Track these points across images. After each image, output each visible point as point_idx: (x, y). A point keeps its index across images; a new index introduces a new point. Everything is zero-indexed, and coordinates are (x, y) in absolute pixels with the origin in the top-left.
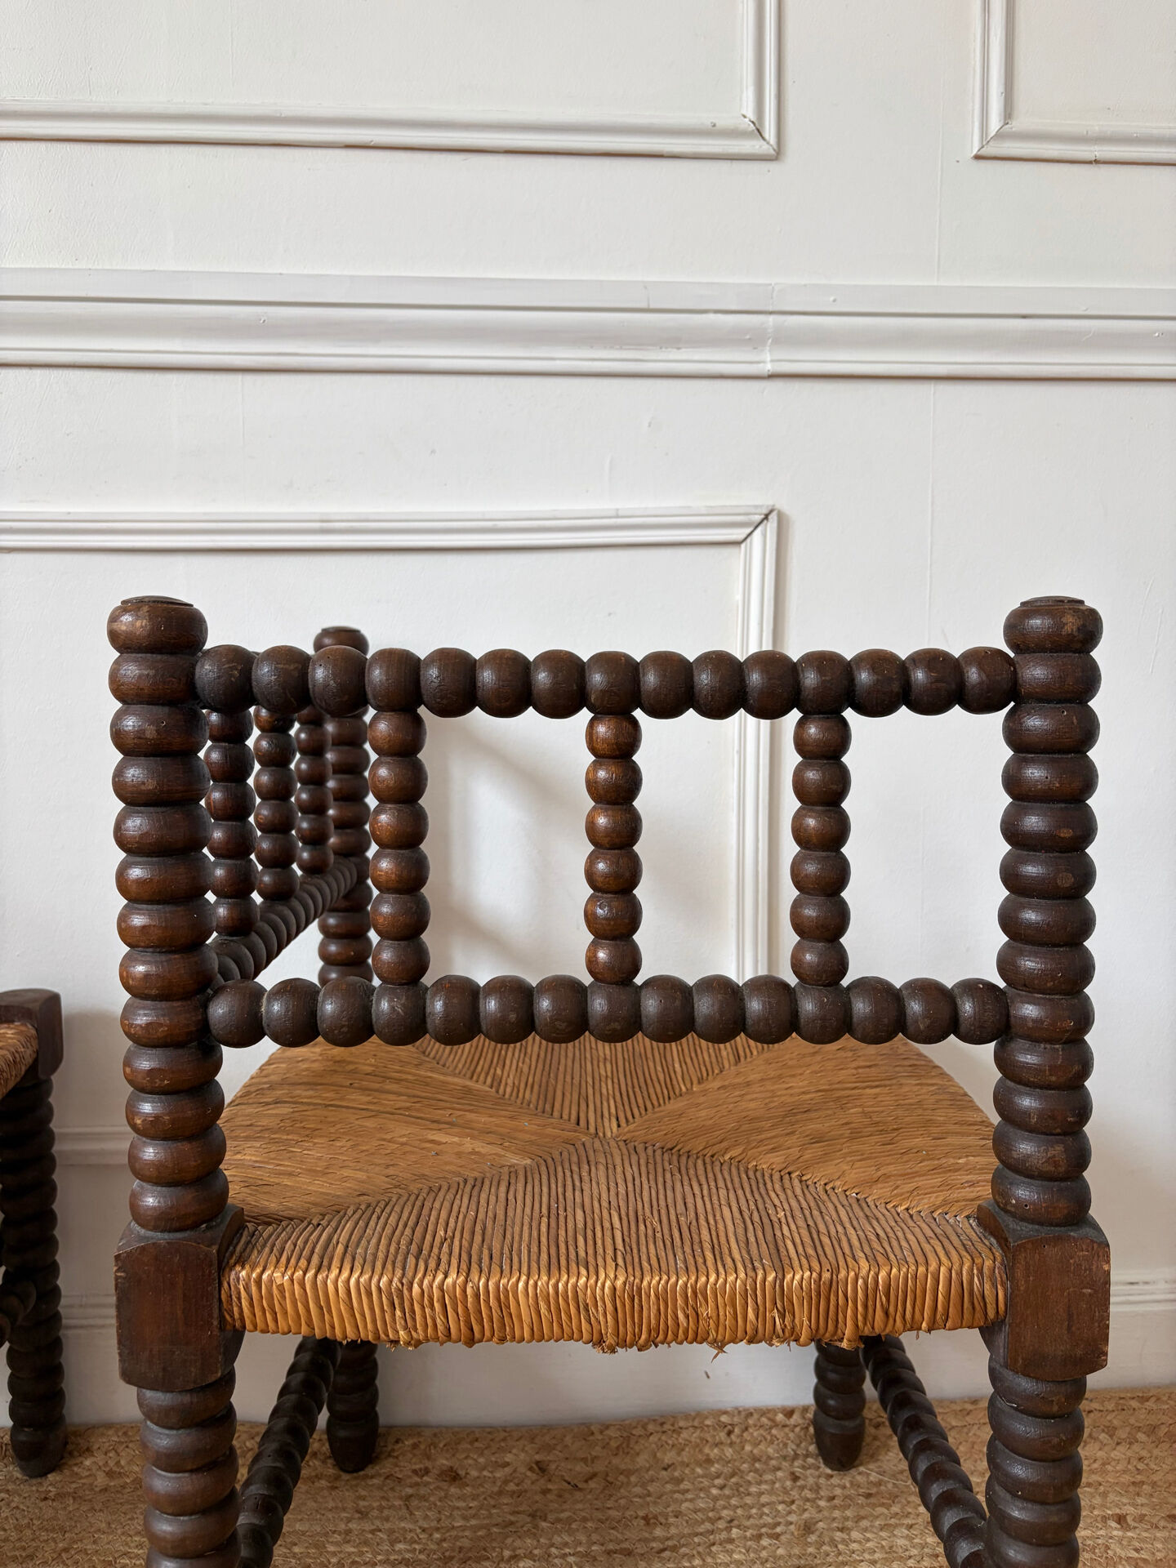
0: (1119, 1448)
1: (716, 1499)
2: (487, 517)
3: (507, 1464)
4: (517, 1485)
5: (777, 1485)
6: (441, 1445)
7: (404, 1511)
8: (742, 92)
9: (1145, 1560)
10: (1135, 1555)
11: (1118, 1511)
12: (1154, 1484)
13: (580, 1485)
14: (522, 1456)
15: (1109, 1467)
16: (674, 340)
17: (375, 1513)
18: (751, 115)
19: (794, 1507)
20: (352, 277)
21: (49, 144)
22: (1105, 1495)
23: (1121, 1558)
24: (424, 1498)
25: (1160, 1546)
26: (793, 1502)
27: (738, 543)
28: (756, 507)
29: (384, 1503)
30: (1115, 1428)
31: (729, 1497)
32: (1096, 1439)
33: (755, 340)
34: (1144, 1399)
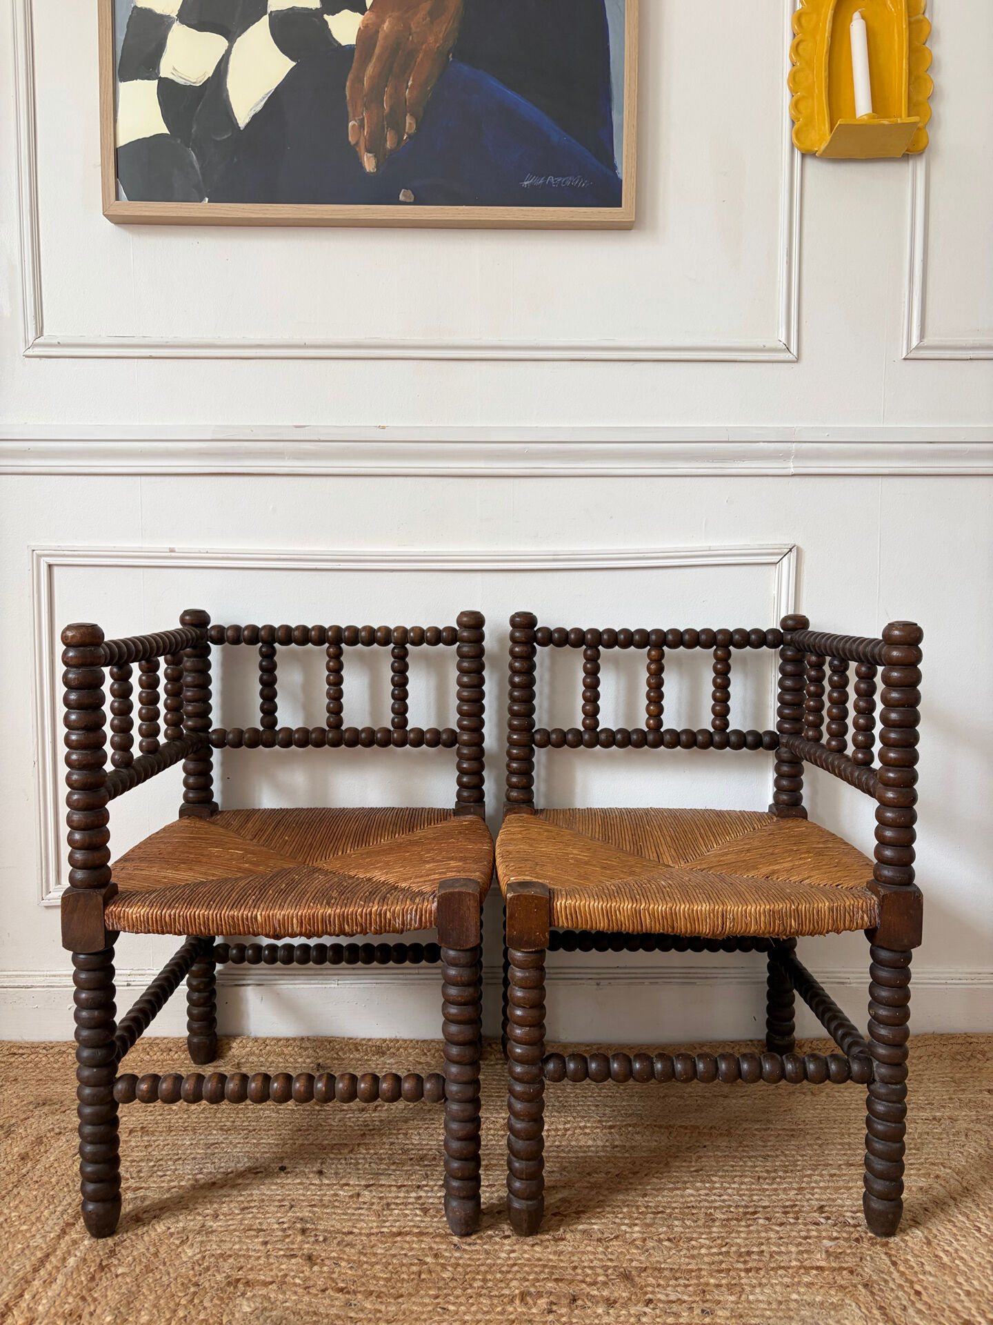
0: (988, 1061)
8: (778, 329)
15: (983, 1071)
16: (742, 457)
18: (784, 340)
20: (573, 428)
21: (418, 361)
22: (981, 1081)
27: (775, 564)
28: (785, 545)
30: (986, 1052)
32: (975, 1057)
33: (786, 456)
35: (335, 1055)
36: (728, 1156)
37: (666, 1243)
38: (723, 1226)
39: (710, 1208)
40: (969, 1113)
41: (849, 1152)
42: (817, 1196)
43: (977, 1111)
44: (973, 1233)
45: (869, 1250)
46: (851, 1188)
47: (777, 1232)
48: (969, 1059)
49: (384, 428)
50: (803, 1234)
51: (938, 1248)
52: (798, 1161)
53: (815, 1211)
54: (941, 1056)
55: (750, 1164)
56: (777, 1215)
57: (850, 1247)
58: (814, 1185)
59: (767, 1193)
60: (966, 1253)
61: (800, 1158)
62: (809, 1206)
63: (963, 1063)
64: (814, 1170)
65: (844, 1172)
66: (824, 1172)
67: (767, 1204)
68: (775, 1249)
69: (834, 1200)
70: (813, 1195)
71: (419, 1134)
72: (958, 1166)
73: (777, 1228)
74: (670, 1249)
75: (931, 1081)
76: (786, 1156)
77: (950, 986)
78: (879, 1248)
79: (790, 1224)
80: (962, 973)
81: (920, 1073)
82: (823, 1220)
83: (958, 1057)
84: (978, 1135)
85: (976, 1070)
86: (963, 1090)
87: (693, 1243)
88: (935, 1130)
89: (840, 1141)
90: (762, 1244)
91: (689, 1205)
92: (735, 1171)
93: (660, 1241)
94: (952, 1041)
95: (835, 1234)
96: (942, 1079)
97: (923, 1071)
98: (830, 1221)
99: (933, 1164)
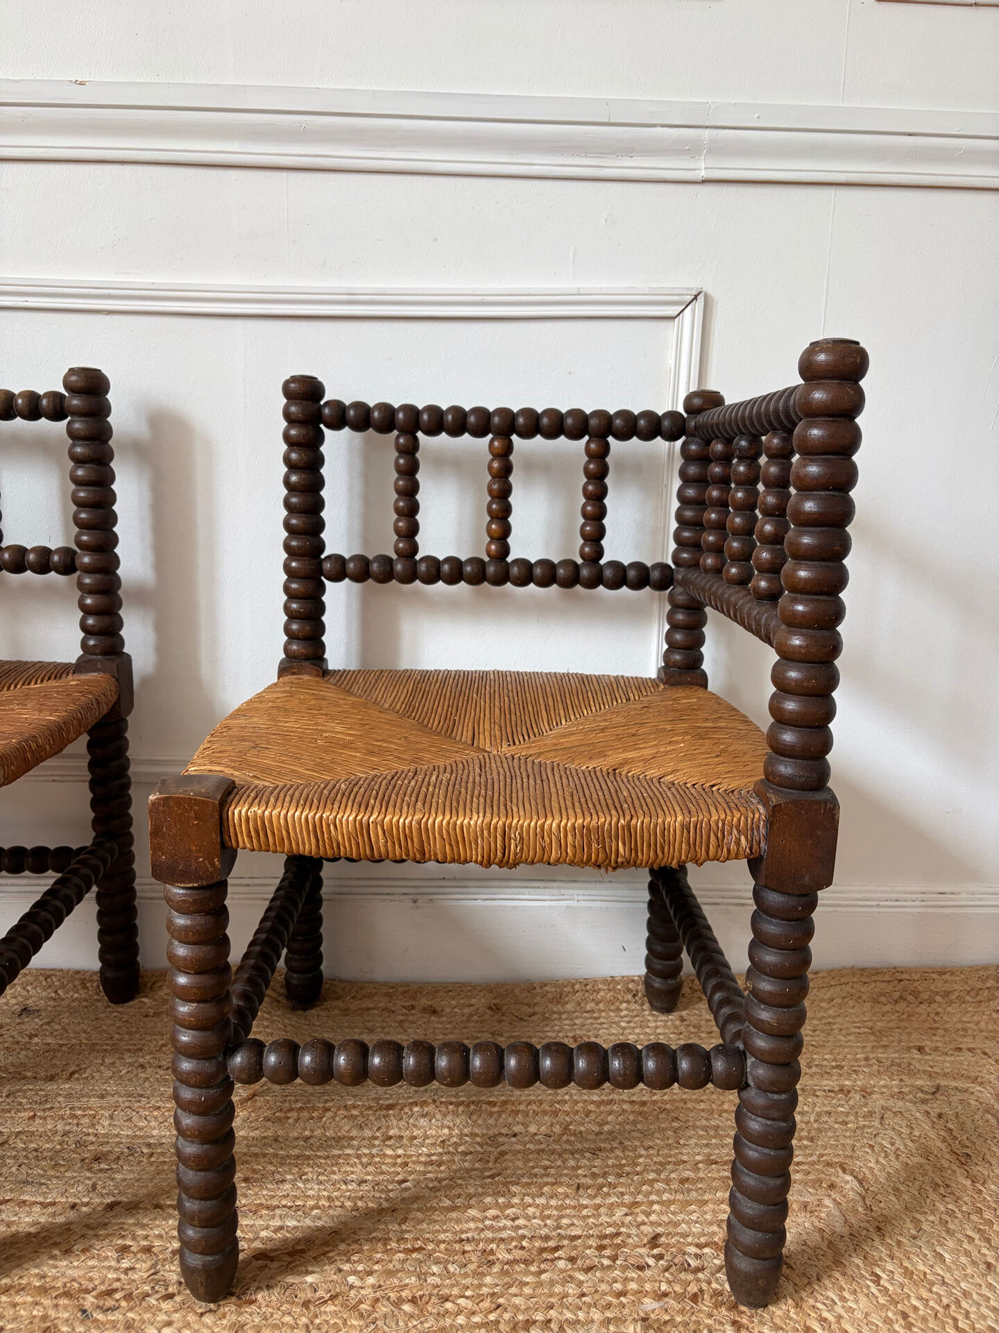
0: (921, 1005)
1: (624, 1028)
2: (476, 293)
3: (473, 1005)
4: (480, 1017)
5: (669, 1023)
6: (425, 993)
7: (399, 1029)
9: (936, 1073)
10: (930, 1069)
11: (918, 1044)
12: (946, 1030)
13: (525, 1018)
14: (483, 1000)
15: (913, 1018)
16: (628, 150)
17: (379, 1030)
19: (681, 1036)
22: (909, 1034)
23: (919, 1071)
24: (412, 1022)
25: (948, 1065)
26: (681, 1033)
27: (672, 318)
28: (688, 289)
29: (384, 1024)
30: (919, 992)
31: (634, 1028)
32: (905, 999)
33: (692, 150)
34: (941, 973)
35: (53, 995)
36: (543, 1150)
37: (407, 1307)
38: (503, 1273)
39: (492, 1241)
40: (888, 1082)
41: (714, 1141)
42: (653, 1218)
43: (901, 1080)
44: (868, 1287)
45: (710, 1316)
46: (706, 1202)
47: (580, 1284)
48: (896, 1002)
49: (82, 84)
50: (618, 1286)
51: (813, 1314)
52: (641, 1156)
53: (645, 1245)
54: (860, 997)
55: (572, 1163)
56: (588, 1252)
57: (682, 1312)
58: (653, 1197)
59: (585, 1212)
60: (852, 1325)
61: (643, 1152)
62: (637, 1236)
63: (888, 1008)
64: (658, 1172)
65: (701, 1175)
66: (673, 1175)
67: (578, 1232)
68: (569, 1315)
69: (677, 1224)
70: (648, 1214)
71: (111, 1117)
72: (864, 1170)
73: (581, 1276)
74: (412, 1316)
75: (843, 1032)
76: (624, 1149)
77: (883, 910)
78: (725, 1312)
79: (605, 1268)
80: (900, 892)
81: (831, 1020)
82: (651, 1261)
83: (883, 999)
84: (898, 1119)
85: (905, 1016)
86: (885, 1047)
87: (449, 1305)
88: (841, 1109)
89: (704, 1122)
90: (551, 1307)
91: (463, 1236)
92: (548, 1175)
93: (398, 1303)
94: (875, 978)
95: (664, 1287)
96: (857, 1030)
97: (834, 1018)
98: (661, 1262)
99: (829, 1164)
